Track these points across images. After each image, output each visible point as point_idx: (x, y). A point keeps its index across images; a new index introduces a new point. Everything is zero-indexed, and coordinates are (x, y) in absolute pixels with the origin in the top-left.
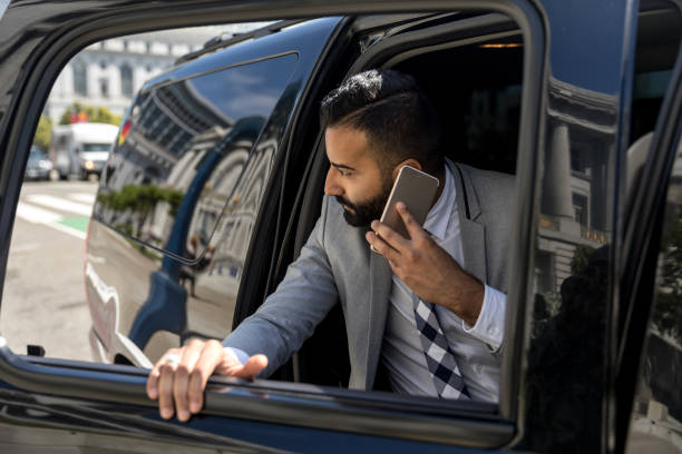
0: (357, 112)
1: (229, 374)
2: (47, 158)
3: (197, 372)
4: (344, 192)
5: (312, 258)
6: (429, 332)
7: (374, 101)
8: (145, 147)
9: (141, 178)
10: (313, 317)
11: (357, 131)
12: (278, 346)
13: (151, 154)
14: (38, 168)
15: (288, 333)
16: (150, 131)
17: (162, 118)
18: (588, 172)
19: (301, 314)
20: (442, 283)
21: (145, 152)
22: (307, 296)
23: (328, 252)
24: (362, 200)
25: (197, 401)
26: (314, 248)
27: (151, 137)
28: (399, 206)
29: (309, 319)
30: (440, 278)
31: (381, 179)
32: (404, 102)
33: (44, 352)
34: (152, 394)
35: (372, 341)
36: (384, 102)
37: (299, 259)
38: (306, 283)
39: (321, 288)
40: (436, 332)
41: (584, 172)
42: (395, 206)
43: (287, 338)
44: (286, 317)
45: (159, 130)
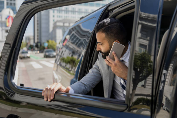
0: (103, 28)
1: (63, 91)
2: (55, 52)
3: (53, 90)
4: (101, 50)
5: (95, 68)
6: (124, 87)
7: (107, 25)
8: (72, 46)
9: (71, 55)
10: (94, 83)
11: (103, 33)
12: (83, 89)
13: (73, 48)
14: (53, 54)
15: (87, 86)
16: (73, 41)
17: (76, 38)
18: (148, 38)
19: (91, 81)
20: (122, 72)
21: (72, 47)
22: (92, 77)
23: (99, 66)
24: (105, 51)
25: (52, 96)
26: (96, 65)
27: (73, 43)
28: (113, 52)
29: (93, 83)
30: (122, 71)
31: (109, 46)
32: (115, 25)
33: (24, 86)
34: (43, 95)
35: (109, 89)
36: (110, 25)
37: (92, 68)
38: (93, 74)
39: (97, 75)
40: (125, 87)
41: (147, 38)
42: (112, 52)
43: (86, 87)
44: (86, 82)
45: (75, 41)
